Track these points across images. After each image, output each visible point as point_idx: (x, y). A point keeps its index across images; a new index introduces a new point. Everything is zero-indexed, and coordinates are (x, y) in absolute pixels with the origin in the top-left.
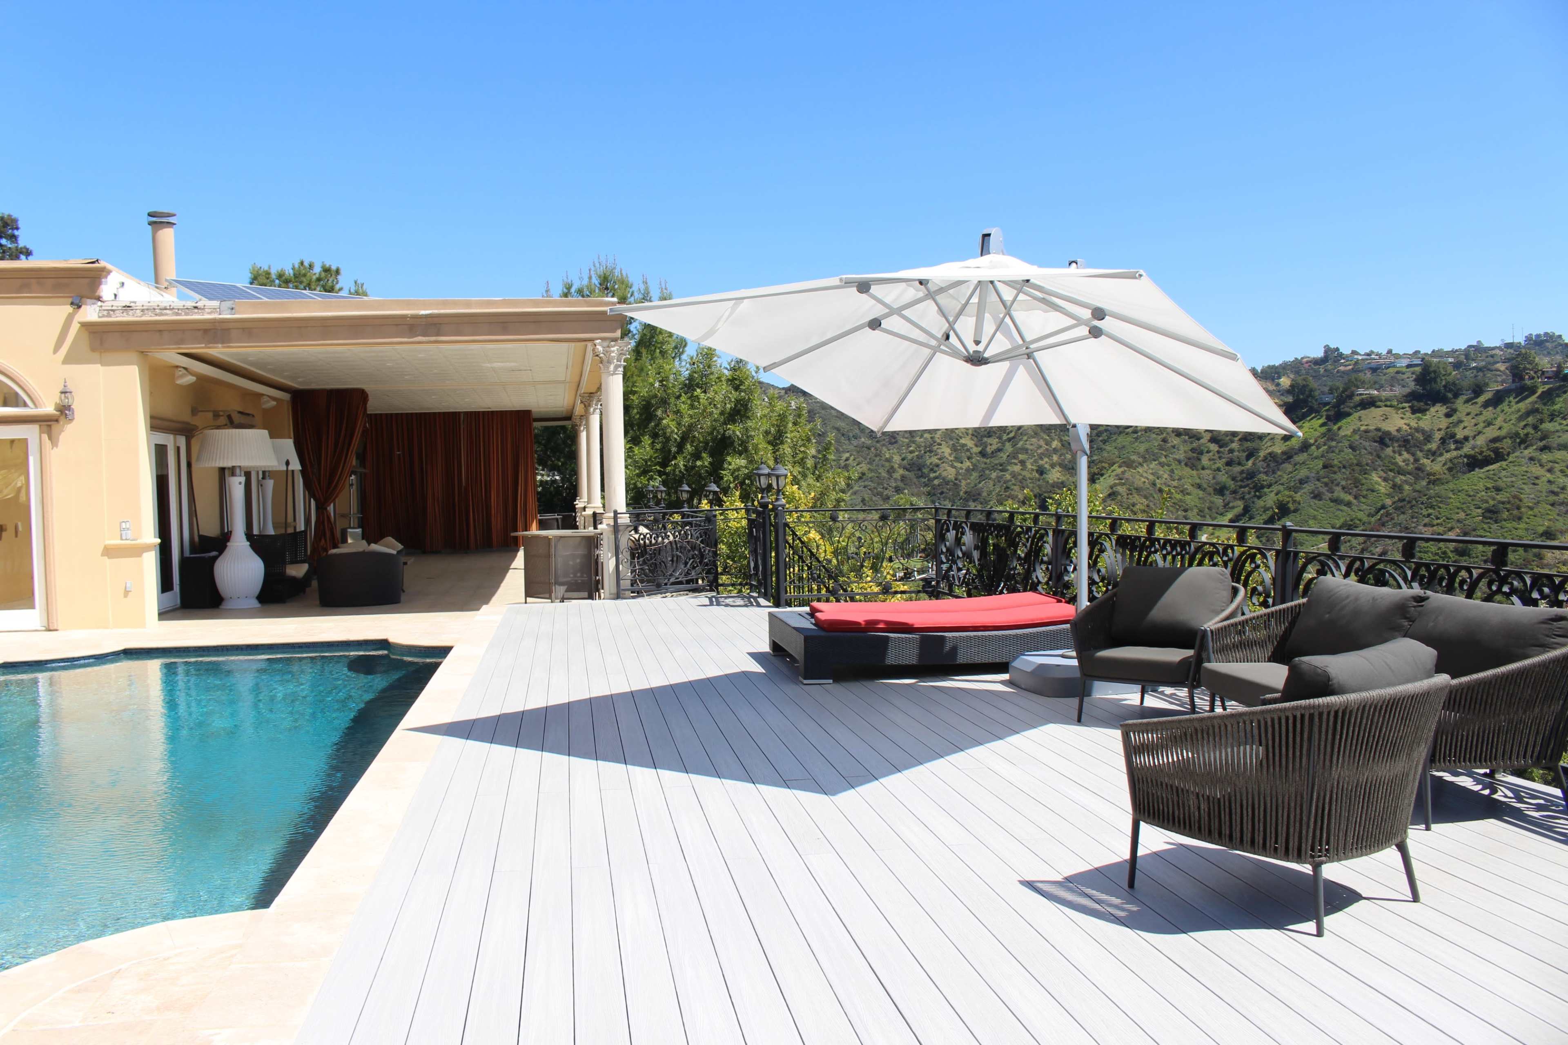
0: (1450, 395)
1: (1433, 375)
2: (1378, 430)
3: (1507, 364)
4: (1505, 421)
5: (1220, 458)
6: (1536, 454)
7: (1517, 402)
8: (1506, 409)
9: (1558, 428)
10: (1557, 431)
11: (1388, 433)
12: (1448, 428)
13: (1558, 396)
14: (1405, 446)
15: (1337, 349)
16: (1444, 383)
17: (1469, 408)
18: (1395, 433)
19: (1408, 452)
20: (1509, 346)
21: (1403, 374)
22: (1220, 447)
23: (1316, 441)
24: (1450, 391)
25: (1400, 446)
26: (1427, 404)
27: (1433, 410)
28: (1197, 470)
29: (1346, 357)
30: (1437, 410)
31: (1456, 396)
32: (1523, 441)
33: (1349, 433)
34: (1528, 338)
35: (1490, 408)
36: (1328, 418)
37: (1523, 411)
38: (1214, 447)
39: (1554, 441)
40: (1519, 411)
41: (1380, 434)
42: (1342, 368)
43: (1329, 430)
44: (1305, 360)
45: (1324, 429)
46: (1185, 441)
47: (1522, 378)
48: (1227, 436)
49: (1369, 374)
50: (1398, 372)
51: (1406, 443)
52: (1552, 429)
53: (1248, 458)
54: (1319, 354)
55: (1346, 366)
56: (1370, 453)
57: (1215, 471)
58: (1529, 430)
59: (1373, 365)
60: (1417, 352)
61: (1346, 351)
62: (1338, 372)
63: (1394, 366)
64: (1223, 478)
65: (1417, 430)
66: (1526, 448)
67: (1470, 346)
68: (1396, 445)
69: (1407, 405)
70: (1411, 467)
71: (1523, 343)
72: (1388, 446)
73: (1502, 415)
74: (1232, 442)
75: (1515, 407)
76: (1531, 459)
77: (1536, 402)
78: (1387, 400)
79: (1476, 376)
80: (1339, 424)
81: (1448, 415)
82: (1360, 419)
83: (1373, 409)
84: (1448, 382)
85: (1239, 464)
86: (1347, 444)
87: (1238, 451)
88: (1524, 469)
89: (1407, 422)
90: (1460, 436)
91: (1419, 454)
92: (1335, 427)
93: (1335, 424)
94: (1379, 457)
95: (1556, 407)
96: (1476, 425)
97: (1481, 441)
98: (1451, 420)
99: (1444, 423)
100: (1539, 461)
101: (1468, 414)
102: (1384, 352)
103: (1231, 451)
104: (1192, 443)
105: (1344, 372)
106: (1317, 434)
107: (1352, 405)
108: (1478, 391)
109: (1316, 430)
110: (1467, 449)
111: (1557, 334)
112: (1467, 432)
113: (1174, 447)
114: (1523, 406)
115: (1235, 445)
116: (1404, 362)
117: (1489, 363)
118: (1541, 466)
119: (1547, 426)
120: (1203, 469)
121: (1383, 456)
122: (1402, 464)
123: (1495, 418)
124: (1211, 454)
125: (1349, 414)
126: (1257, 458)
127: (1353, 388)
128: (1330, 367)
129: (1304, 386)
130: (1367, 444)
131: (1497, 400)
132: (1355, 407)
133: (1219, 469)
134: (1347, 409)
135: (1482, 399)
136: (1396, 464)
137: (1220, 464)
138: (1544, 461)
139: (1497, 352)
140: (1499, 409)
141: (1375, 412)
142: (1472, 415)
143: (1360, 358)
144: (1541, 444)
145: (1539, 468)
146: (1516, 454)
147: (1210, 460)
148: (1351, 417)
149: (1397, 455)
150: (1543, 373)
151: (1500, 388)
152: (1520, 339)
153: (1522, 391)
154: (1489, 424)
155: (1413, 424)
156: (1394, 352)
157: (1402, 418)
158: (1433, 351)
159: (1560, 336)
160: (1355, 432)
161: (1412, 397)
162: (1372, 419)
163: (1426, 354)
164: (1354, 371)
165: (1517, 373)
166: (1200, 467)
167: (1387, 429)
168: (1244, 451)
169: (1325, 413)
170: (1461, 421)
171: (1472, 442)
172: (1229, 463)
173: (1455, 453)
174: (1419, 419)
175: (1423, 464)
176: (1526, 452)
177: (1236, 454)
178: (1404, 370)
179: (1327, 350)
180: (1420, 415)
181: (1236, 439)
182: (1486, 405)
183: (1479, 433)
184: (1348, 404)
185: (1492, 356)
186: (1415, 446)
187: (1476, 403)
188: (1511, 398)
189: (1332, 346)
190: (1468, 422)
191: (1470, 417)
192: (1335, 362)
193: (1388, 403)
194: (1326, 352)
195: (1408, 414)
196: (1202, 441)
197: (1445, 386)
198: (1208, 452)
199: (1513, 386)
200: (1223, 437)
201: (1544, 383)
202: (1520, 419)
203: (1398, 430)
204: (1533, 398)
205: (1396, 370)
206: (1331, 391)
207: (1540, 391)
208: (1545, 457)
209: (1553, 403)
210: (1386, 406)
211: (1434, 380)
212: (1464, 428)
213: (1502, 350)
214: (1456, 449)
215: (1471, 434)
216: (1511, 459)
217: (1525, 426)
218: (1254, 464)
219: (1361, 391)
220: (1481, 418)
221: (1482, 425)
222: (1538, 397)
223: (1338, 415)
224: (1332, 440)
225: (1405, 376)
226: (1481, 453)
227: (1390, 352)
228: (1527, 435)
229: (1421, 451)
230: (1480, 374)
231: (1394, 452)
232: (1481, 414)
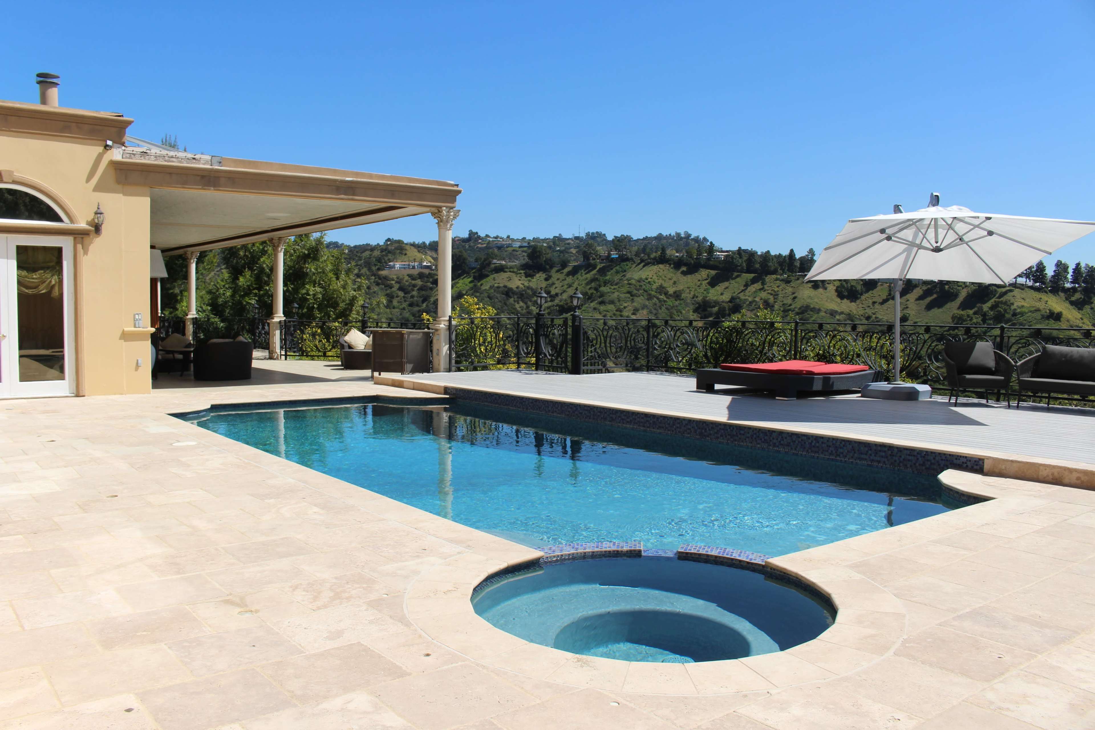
0: (548, 267)
1: (538, 254)
2: (505, 286)
3: (577, 250)
4: (579, 285)
5: (405, 301)
6: (597, 306)
7: (586, 274)
8: (579, 277)
9: (609, 290)
10: (609, 292)
11: (511, 289)
12: (546, 287)
13: (608, 271)
14: (521, 298)
15: (477, 233)
16: (544, 259)
17: (559, 275)
18: (515, 289)
19: (523, 302)
20: (577, 238)
21: (517, 251)
22: (405, 293)
23: (467, 292)
24: (548, 264)
25: (518, 298)
26: (534, 272)
27: (538, 275)
28: (390, 309)
29: (482, 239)
30: (540, 276)
31: (551, 267)
32: (589, 298)
33: (487, 288)
34: (588, 234)
35: (571, 277)
36: (475, 278)
37: (589, 279)
38: (401, 294)
39: (607, 298)
40: (587, 279)
41: (506, 289)
42: (479, 246)
43: (475, 286)
44: (457, 239)
45: (471, 285)
46: (382, 289)
47: (588, 259)
48: (410, 287)
49: (496, 250)
50: (514, 250)
51: (522, 295)
52: (606, 291)
53: (423, 302)
54: (466, 235)
55: (482, 244)
56: (500, 301)
57: (401, 309)
58: (592, 291)
59: (499, 245)
60: (524, 238)
61: (482, 234)
62: (477, 247)
63: (512, 247)
64: (407, 314)
65: (528, 288)
66: (591, 302)
67: (555, 237)
68: (516, 297)
69: (522, 272)
70: (524, 311)
71: (584, 237)
72: (511, 298)
73: (577, 281)
74: (413, 290)
75: (585, 276)
76: (595, 309)
77: (596, 274)
78: (511, 268)
79: (559, 256)
80: (482, 282)
81: (546, 279)
82: (494, 279)
83: (502, 273)
84: (546, 259)
85: (418, 305)
86: (486, 295)
87: (417, 297)
88: (590, 314)
89: (522, 282)
90: (553, 293)
91: (530, 303)
92: (479, 284)
93: (479, 282)
94: (505, 304)
95: (607, 278)
96: (562, 286)
97: (565, 296)
98: (548, 282)
99: (544, 284)
100: (599, 310)
101: (558, 279)
102: (505, 237)
103: (412, 297)
104: (386, 290)
105: (481, 248)
106: (467, 288)
107: (489, 270)
108: (564, 265)
109: (466, 285)
110: (557, 301)
111: (603, 233)
112: (557, 291)
113: (375, 292)
114: (589, 276)
115: (415, 293)
116: (517, 244)
117: (566, 248)
118: (600, 313)
119: (603, 289)
120: (394, 308)
121: (508, 303)
122: (519, 309)
123: (573, 283)
124: (399, 298)
125: (487, 276)
126: (429, 302)
127: (490, 259)
128: (472, 244)
129: (460, 256)
130: (498, 295)
131: (574, 272)
132: (492, 271)
133: (404, 309)
134: (486, 273)
135: (566, 270)
136: (515, 309)
137: (405, 305)
138: (601, 310)
139: (570, 241)
140: (575, 277)
141: (503, 275)
142: (561, 280)
143: (491, 239)
144: (600, 300)
145: (599, 315)
146: (587, 305)
147: (398, 302)
148: (489, 278)
149: (516, 303)
150: (600, 256)
151: (576, 264)
152: (583, 235)
153: (589, 267)
154: (570, 286)
155: (526, 284)
156: (511, 237)
157: (520, 280)
158: (534, 238)
159: (604, 235)
160: (491, 287)
161: (525, 267)
162: (501, 280)
163: (530, 240)
164: (486, 247)
165: (586, 256)
166: (392, 307)
167: (510, 286)
168: (420, 297)
169: (472, 275)
170: (553, 284)
171: (560, 297)
172: (411, 305)
173: (550, 304)
174: (530, 281)
175: (531, 310)
176: (592, 304)
177: (415, 299)
178: (518, 249)
179: (471, 233)
180: (529, 278)
181: (416, 289)
182: (568, 274)
183: (564, 291)
184: (486, 269)
185: (569, 244)
186: (527, 298)
187: (562, 273)
188: (582, 271)
189: (474, 231)
190: (558, 284)
191: (559, 281)
192: (475, 241)
193: (512, 270)
194: (470, 234)
195: (523, 278)
196: (393, 289)
197: (545, 261)
198: (397, 297)
199: (584, 264)
200: (407, 287)
201: (601, 263)
202: (587, 284)
203: (517, 288)
204: (594, 272)
205: (512, 249)
206: (476, 260)
207: (598, 267)
208: (602, 308)
209: (606, 275)
210: (510, 272)
211: (539, 257)
212: (556, 288)
213: (573, 241)
214: (551, 301)
215: (560, 292)
216: (583, 308)
217: (590, 288)
218: (427, 306)
219: (495, 261)
220: (566, 282)
221: (566, 286)
222: (597, 271)
223: (480, 276)
224: (477, 292)
225: (518, 253)
226: (567, 304)
227: (508, 237)
228: (592, 294)
229: (531, 301)
230: (562, 255)
231: (514, 301)
232: (565, 280)
